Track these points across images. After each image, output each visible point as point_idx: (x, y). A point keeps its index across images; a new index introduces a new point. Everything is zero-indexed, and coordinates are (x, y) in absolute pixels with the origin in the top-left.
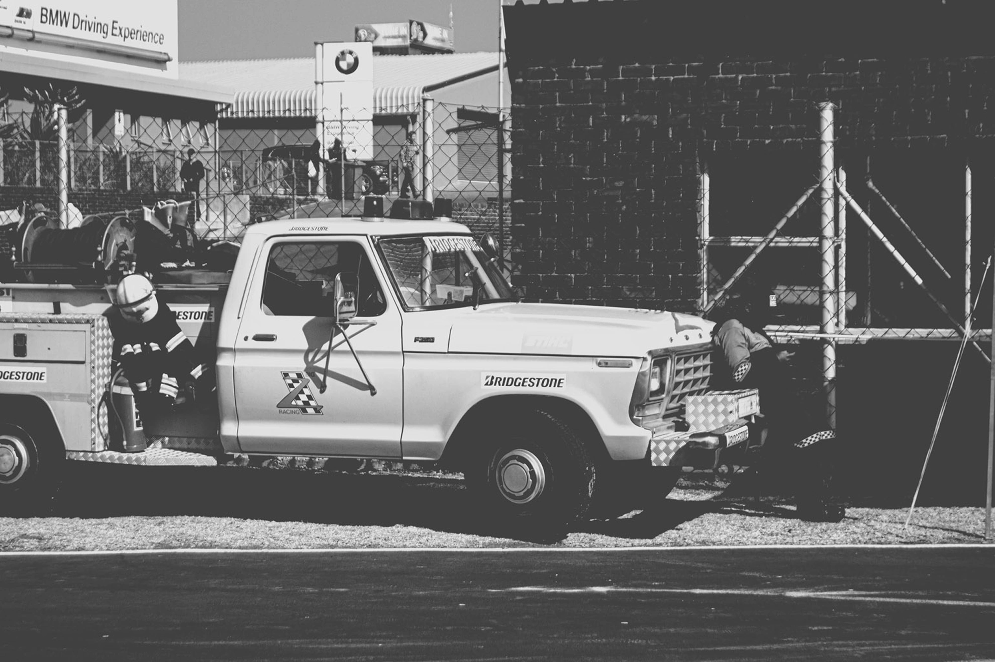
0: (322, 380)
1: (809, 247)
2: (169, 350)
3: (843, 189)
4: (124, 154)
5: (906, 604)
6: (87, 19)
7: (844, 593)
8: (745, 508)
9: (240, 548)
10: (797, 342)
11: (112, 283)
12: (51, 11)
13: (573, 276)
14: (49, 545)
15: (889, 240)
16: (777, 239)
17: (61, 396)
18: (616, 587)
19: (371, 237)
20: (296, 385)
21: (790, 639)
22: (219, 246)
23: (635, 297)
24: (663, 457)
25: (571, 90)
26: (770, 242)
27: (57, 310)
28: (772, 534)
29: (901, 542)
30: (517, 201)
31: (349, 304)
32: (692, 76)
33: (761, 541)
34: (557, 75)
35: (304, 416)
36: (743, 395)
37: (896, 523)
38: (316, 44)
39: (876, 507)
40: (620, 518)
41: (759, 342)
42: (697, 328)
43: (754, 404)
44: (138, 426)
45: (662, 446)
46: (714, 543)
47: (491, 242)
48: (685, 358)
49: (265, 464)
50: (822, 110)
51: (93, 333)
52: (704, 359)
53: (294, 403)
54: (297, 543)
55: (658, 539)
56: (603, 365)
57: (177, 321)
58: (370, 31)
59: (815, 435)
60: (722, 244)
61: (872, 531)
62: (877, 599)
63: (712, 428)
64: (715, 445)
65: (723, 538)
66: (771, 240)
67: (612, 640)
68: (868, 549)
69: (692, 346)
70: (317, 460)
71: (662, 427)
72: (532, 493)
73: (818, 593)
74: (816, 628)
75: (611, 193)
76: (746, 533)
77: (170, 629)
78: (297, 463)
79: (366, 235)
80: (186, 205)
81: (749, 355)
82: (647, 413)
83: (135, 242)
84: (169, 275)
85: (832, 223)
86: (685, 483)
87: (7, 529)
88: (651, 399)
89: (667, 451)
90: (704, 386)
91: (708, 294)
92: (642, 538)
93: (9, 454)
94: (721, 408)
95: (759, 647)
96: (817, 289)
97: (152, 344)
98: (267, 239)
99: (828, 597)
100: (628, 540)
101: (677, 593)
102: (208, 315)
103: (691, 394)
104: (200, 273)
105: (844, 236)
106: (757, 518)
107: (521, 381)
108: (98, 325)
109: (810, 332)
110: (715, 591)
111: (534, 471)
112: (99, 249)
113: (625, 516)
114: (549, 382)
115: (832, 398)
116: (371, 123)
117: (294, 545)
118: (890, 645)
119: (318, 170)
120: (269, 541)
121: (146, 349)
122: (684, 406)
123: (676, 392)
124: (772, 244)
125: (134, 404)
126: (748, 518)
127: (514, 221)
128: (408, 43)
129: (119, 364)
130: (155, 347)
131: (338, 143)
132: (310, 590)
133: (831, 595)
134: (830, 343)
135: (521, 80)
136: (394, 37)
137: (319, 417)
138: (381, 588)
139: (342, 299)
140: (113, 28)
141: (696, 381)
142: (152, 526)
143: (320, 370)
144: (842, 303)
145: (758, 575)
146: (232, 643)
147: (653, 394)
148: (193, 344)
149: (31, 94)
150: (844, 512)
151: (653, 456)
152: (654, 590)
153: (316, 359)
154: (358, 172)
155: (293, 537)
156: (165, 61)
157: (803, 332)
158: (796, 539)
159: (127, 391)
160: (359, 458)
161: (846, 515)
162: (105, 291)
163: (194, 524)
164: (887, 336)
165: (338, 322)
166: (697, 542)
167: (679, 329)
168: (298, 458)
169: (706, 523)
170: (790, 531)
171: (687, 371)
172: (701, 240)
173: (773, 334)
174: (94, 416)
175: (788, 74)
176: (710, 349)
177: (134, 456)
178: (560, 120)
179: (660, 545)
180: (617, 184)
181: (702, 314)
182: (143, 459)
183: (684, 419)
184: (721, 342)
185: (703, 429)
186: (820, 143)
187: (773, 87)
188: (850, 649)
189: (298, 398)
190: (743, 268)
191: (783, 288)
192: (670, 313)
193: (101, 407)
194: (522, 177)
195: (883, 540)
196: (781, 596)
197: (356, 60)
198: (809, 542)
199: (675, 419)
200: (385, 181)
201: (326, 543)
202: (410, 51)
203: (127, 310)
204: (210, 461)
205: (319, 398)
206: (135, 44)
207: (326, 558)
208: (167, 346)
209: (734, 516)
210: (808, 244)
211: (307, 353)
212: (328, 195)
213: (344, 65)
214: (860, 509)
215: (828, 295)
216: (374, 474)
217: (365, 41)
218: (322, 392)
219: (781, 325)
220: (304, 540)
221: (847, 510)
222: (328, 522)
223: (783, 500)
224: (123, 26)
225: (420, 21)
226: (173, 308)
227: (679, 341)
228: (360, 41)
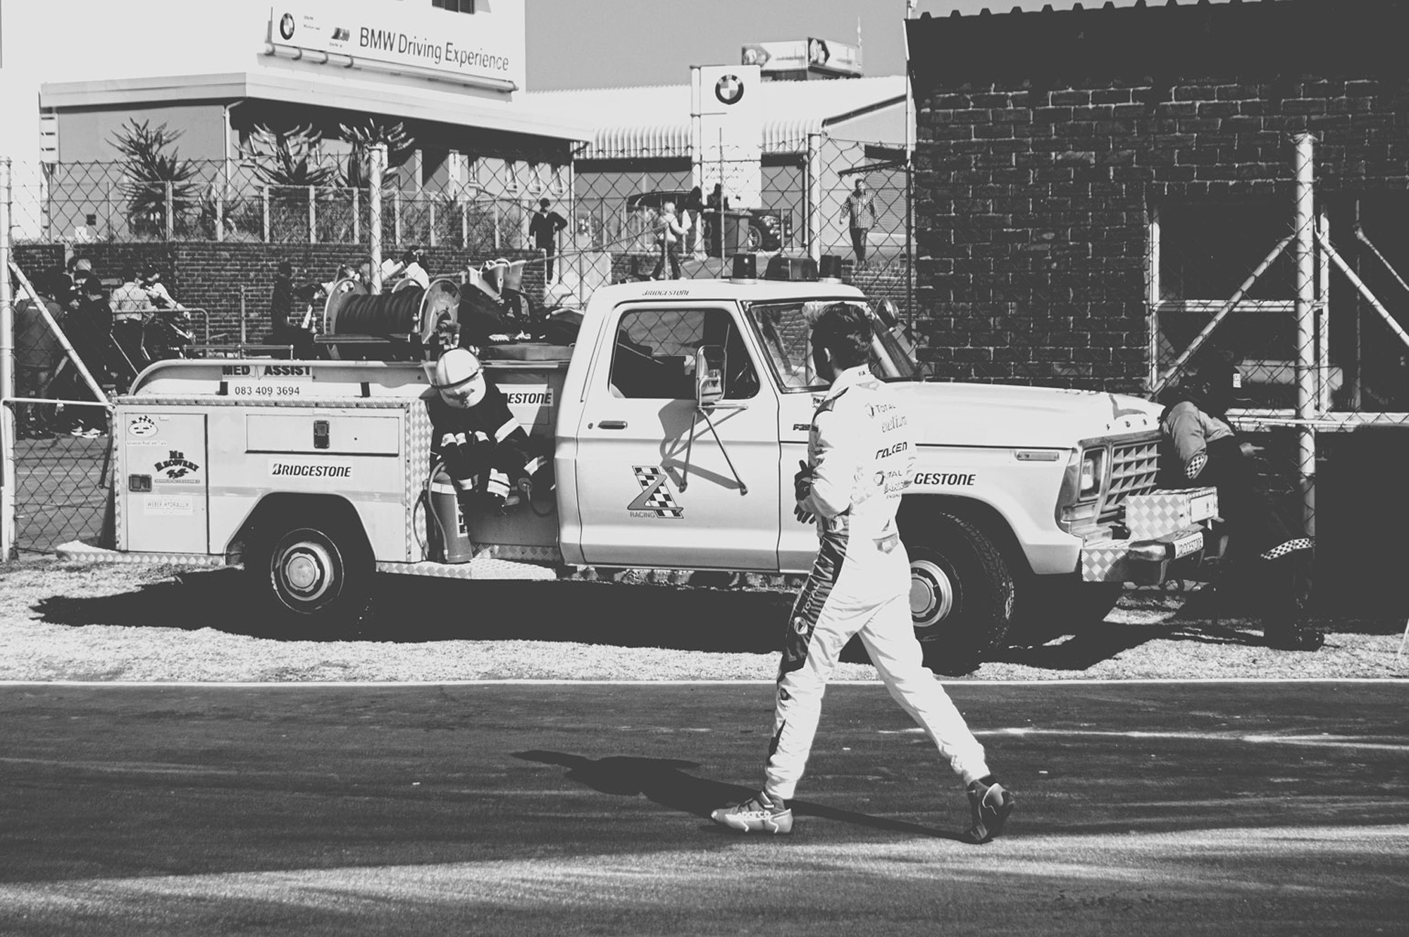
0: (682, 476)
1: (1282, 312)
2: (499, 441)
3: (1325, 241)
4: (459, 204)
5: (1393, 751)
6: (415, 41)
7: (1316, 737)
8: (1201, 633)
9: (583, 679)
10: (1268, 430)
11: (432, 360)
12: (373, 31)
13: (991, 349)
14: (355, 674)
15: (1381, 303)
16: (1243, 303)
17: (371, 495)
18: (1036, 729)
19: (741, 302)
20: (650, 482)
21: (1245, 793)
22: (559, 315)
23: (1067, 375)
24: (1097, 570)
25: (989, 121)
26: (1233, 307)
27: (366, 392)
28: (1232, 666)
29: (1392, 676)
30: (923, 258)
31: (714, 383)
32: (1138, 103)
33: (1218, 674)
34: (972, 104)
35: (661, 520)
36: (1197, 494)
37: (1386, 652)
38: (692, 68)
39: (1364, 633)
40: (1047, 644)
41: (1219, 429)
42: (1140, 412)
43: (1211, 506)
44: (462, 531)
45: (1096, 557)
46: (1160, 676)
47: (889, 307)
48: (1125, 449)
49: (617, 577)
50: (1298, 143)
51: (408, 419)
52: (1149, 450)
53: (648, 504)
54: (651, 673)
55: (1092, 671)
56: (1024, 457)
57: (509, 405)
58: (760, 51)
59: (1286, 544)
60: (1175, 310)
61: (1357, 661)
62: (1358, 746)
63: (1158, 535)
64: (1160, 556)
65: (1171, 669)
66: (1235, 305)
67: (1026, 793)
68: (1351, 683)
69: (1135, 434)
70: (680, 573)
71: (1096, 534)
72: (936, 613)
73: (1284, 738)
74: (1279, 780)
75: (1039, 247)
76: (1200, 664)
77: (494, 775)
78: (657, 577)
79: (735, 300)
80: (520, 265)
81: (1205, 446)
82: (1078, 516)
83: (459, 309)
84: (498, 350)
85: (1311, 283)
86: (1128, 603)
87: (306, 655)
88: (1082, 499)
89: (1102, 563)
90: (1150, 483)
91: (1159, 371)
92: (1071, 669)
93: (309, 565)
94: (1169, 510)
95: (1206, 803)
96: (1292, 364)
97: (478, 433)
98: (616, 306)
99: (1296, 743)
100: (1054, 671)
101: (1111, 736)
102: (546, 398)
103: (1133, 493)
104: (537, 348)
105: (1325, 299)
106: (1215, 645)
107: (923, 478)
108: (414, 412)
109: (1284, 417)
110: (1157, 735)
111: (938, 587)
112: (415, 318)
113: (1053, 642)
114: (957, 479)
115: (1311, 499)
116: (759, 164)
117: (647, 676)
118: (1369, 801)
119: (694, 222)
120: (618, 670)
121: (471, 439)
122: (1124, 508)
123: (1113, 491)
124: (1236, 310)
125: (457, 505)
126: (1203, 645)
127: (919, 283)
128: (806, 65)
129: (439, 457)
130: (482, 436)
131: (718, 188)
132: (665, 730)
133: (1300, 740)
134: (1308, 431)
135: (928, 110)
136: (790, 59)
137: (678, 520)
138: (750, 728)
139: (706, 378)
140: (447, 51)
141: (1138, 478)
142: (479, 652)
143: (679, 464)
144: (1323, 381)
145: (1211, 714)
146: (566, 792)
147: (1084, 493)
148: (528, 433)
149: (349, 131)
150: (1323, 639)
151: (1085, 570)
152: (1082, 733)
153: (674, 451)
154: (744, 223)
155: (647, 666)
156: (510, 91)
157: (1274, 417)
158: (1262, 672)
159: (449, 489)
160: (731, 572)
161: (1325, 642)
162: (422, 369)
163: (529, 650)
164: (1379, 422)
165: (700, 406)
166: (1140, 675)
167: (1118, 414)
168: (658, 571)
169: (1151, 652)
170: (1254, 661)
171: (1127, 465)
172: (1149, 305)
173: (1236, 419)
174: (410, 519)
175: (1258, 100)
176: (1157, 438)
177: (457, 568)
178: (976, 158)
179: (1094, 677)
180: (1045, 236)
181: (1150, 395)
182: (467, 572)
183: (1124, 524)
184: (1171, 429)
185: (1147, 537)
186: (1295, 184)
187: (1239, 116)
188: (1319, 806)
189: (652, 498)
190: (1200, 339)
191: (1250, 363)
192: (1108, 394)
193: (418, 509)
194: (929, 229)
195: (1369, 673)
196: (1238, 741)
197: (741, 87)
198: (1278, 675)
199: (1113, 523)
200: (775, 235)
201: (686, 673)
202: (809, 74)
203: (449, 391)
204: (549, 574)
205: (678, 499)
206: (473, 71)
207: (686, 692)
208: (496, 435)
209: (1187, 642)
210: (1281, 310)
211: (663, 444)
212: (707, 252)
213: (725, 93)
214: (1343, 635)
215: (1306, 371)
216: (749, 590)
217: (754, 64)
218: (682, 490)
219: (1247, 408)
220: (660, 670)
221: (1326, 636)
222: (690, 648)
223: (1250, 624)
224: (460, 50)
225: (820, 38)
226: (503, 388)
227: (1118, 429)
228: (748, 64)
